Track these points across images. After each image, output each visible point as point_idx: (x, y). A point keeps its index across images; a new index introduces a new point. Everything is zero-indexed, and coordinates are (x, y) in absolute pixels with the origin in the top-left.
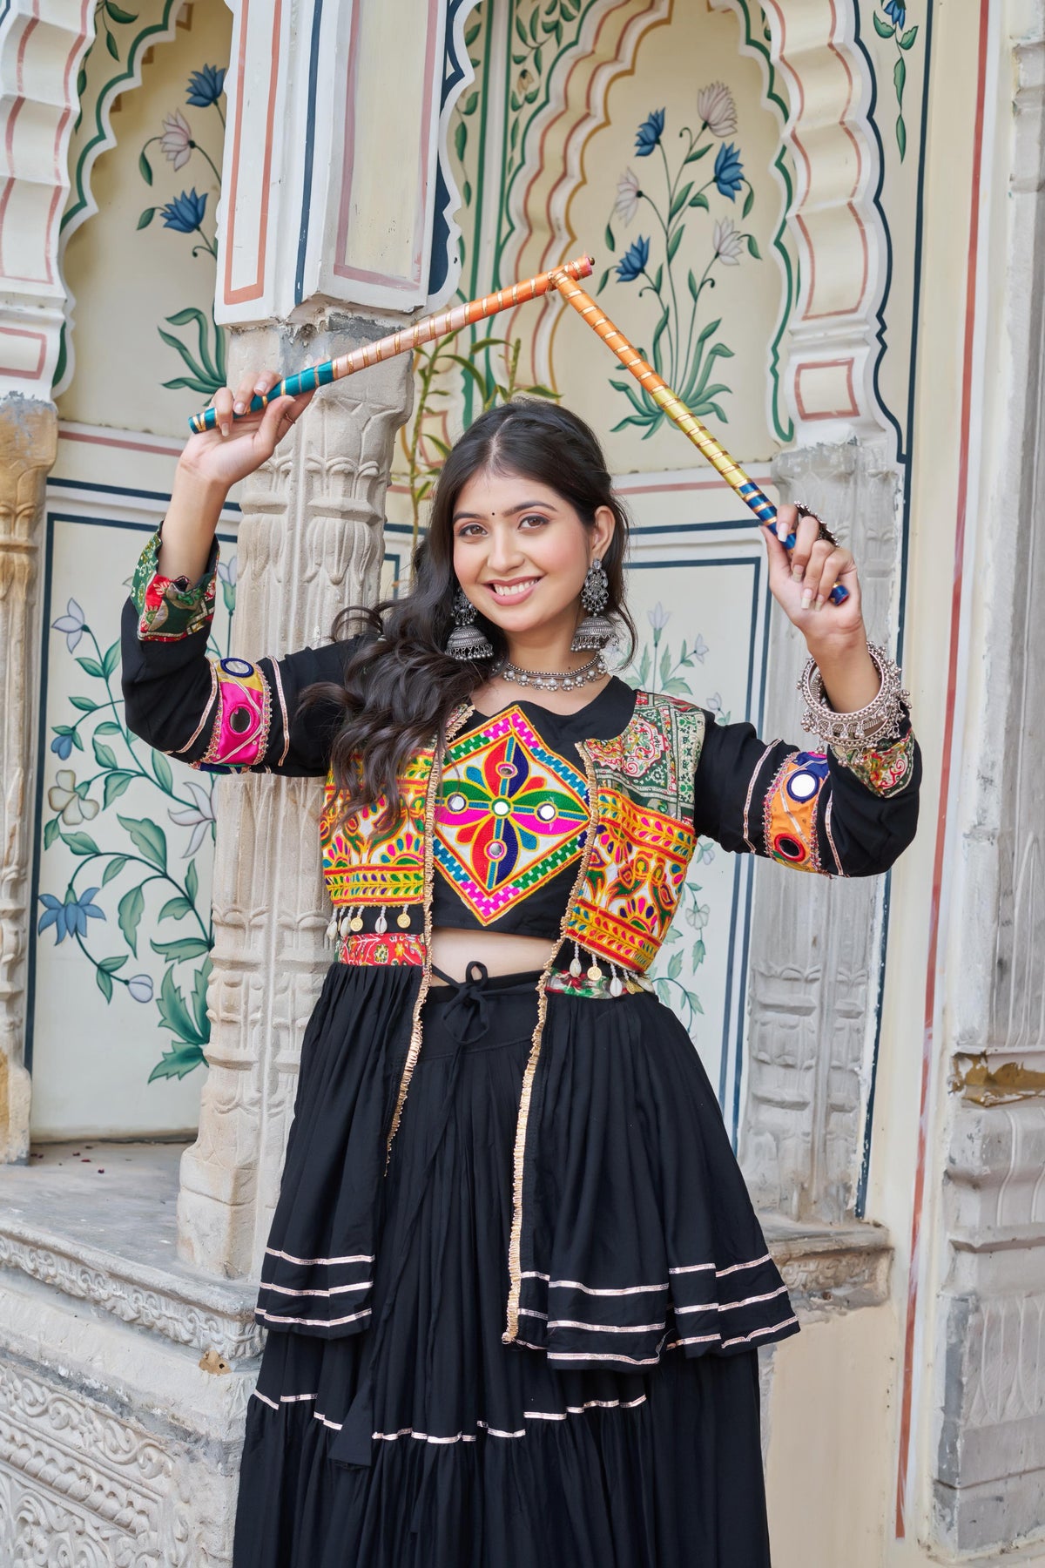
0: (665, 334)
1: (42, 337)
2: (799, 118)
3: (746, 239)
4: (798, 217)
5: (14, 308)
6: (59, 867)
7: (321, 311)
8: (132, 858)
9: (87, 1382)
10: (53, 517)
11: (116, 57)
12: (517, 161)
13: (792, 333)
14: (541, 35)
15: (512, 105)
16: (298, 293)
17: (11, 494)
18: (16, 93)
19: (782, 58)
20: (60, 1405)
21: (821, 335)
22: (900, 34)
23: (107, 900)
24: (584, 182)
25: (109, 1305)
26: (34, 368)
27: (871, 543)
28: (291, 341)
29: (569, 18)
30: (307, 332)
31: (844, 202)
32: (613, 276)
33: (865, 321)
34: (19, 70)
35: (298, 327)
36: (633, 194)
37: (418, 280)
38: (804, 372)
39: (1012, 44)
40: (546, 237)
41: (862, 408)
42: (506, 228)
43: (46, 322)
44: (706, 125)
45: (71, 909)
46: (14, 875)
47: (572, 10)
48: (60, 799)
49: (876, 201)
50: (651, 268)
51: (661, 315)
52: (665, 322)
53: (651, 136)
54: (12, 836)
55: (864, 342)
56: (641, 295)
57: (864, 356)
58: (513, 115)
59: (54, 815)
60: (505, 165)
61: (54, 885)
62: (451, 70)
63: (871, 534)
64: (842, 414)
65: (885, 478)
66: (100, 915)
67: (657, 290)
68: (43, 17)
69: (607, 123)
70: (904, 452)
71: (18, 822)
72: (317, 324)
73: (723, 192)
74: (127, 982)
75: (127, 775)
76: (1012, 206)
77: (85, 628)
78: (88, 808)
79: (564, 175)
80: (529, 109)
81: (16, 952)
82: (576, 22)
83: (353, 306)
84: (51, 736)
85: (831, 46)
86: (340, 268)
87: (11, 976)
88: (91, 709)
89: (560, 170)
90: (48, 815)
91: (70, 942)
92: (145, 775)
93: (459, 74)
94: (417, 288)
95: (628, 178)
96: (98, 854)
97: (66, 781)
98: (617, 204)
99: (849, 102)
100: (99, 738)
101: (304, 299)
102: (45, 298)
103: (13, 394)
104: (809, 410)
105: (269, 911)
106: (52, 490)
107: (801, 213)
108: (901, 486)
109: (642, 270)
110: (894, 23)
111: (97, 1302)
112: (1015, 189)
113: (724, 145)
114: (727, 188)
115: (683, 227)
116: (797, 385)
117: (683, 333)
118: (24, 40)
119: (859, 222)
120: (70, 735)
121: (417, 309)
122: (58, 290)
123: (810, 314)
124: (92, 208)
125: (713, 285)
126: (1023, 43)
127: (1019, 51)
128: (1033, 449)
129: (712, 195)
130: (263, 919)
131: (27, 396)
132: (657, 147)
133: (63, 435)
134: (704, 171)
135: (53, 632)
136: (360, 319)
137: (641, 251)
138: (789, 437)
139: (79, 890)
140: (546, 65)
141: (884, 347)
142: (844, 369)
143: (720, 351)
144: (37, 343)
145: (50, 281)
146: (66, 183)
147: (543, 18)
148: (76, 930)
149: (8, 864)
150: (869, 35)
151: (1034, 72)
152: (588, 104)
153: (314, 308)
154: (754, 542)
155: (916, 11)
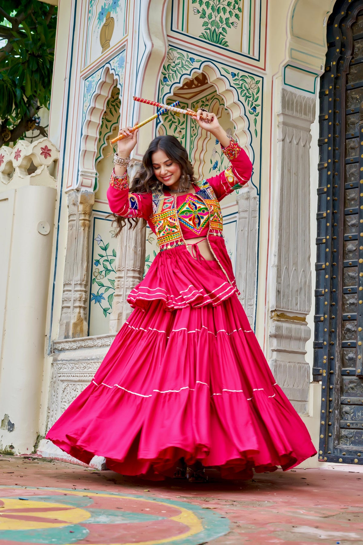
1: (92, 180)
5: (86, 174)
6: (96, 288)
8: (111, 288)
10: (95, 218)
11: (107, 128)
12: (192, 148)
15: (191, 136)
17: (85, 210)
18: (87, 134)
19: (232, 120)
22: (255, 114)
23: (106, 296)
24: (206, 151)
25: (97, 345)
26: (90, 186)
27: (253, 211)
30: (132, 166)
32: (212, 169)
34: (88, 130)
36: (215, 152)
39: (277, 114)
40: (199, 163)
43: (92, 177)
45: (98, 297)
46: (85, 283)
48: (96, 274)
49: (251, 145)
50: (218, 166)
54: (85, 275)
58: (191, 138)
59: (95, 277)
60: (190, 148)
61: (94, 291)
62: (158, 121)
63: (253, 210)
65: (255, 198)
66: (104, 299)
67: (219, 171)
68: (92, 120)
69: (210, 138)
70: (259, 193)
71: (86, 273)
72: (133, 164)
74: (110, 313)
75: (110, 271)
76: (278, 144)
77: (101, 240)
78: (102, 277)
79: (203, 150)
80: (194, 137)
81: (85, 299)
83: (139, 161)
84: (94, 261)
85: (240, 116)
86: (137, 154)
87: (84, 304)
88: (102, 256)
90: (93, 277)
91: (98, 303)
92: (114, 271)
95: (214, 149)
96: (104, 286)
97: (97, 271)
98: (212, 155)
99: (244, 126)
100: (104, 263)
102: (92, 172)
103: (86, 190)
105: (125, 267)
106: (93, 212)
108: (258, 200)
109: (217, 167)
110: (254, 111)
111: (95, 346)
112: (278, 141)
118: (88, 125)
119: (247, 149)
120: (98, 261)
122: (95, 171)
124: (102, 157)
126: (279, 113)
127: (278, 115)
130: (124, 269)
131: (89, 191)
133: (96, 201)
135: (95, 240)
137: (217, 163)
138: (238, 193)
139: (100, 293)
144: (91, 181)
145: (93, 169)
146: (96, 151)
148: (99, 301)
149: (84, 281)
150: (248, 114)
151: (281, 119)
152: (207, 135)
153: (132, 162)
154: (236, 217)
155: (259, 109)
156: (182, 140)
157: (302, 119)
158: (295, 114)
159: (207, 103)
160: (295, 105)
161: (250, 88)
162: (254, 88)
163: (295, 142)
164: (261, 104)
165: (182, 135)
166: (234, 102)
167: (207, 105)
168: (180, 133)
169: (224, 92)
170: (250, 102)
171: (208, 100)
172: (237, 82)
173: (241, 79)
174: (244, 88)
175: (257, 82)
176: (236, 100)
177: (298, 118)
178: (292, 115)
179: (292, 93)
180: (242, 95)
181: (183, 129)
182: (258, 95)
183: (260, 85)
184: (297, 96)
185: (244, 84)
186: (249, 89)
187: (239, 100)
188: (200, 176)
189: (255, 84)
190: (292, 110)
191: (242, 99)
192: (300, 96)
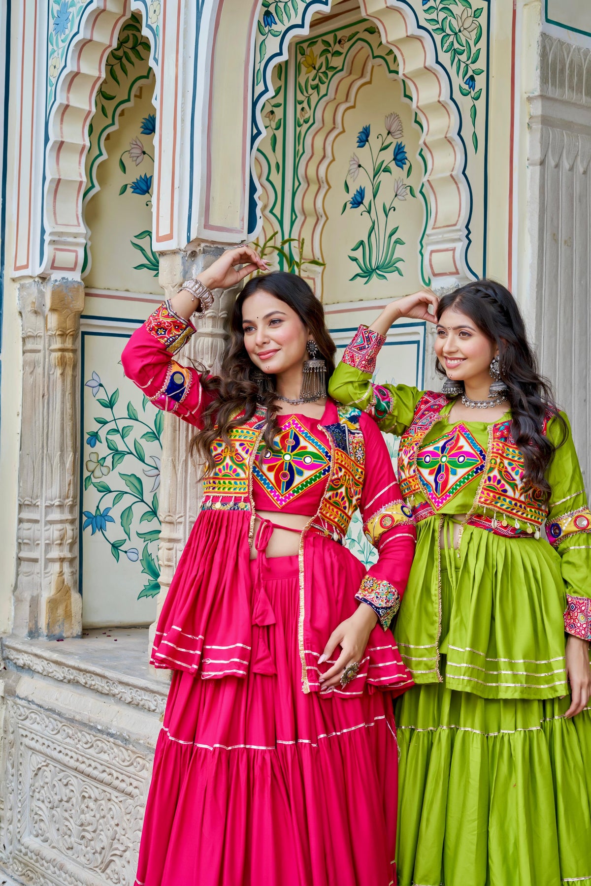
0: (373, 234)
1: (76, 252)
2: (427, 134)
3: (409, 188)
4: (428, 181)
5: (63, 239)
6: (92, 500)
7: (199, 245)
8: (126, 493)
9: (110, 731)
10: (84, 333)
11: (107, 117)
12: (301, 151)
13: (428, 236)
14: (310, 91)
15: (297, 124)
16: (189, 238)
17: (64, 325)
18: (60, 139)
19: (418, 107)
20: (98, 742)
21: (441, 236)
22: (473, 93)
23: (115, 513)
24: (334, 160)
25: (119, 696)
26: (72, 266)
28: (186, 258)
29: (323, 83)
30: (194, 254)
31: (448, 174)
32: (349, 206)
33: (460, 230)
34: (61, 128)
35: (189, 252)
36: (356, 166)
37: (243, 229)
38: (433, 254)
39: (526, 96)
40: (316, 187)
41: (460, 271)
42: (297, 184)
43: (77, 244)
44: (389, 133)
45: (98, 518)
46: (71, 503)
47: (324, 79)
48: (92, 466)
49: (464, 173)
50: (366, 201)
51: (371, 224)
52: (373, 228)
53: (364, 138)
54: (69, 484)
55: (459, 240)
56: (362, 215)
57: (460, 246)
58: (298, 129)
59: (89, 474)
60: (296, 153)
61: (90, 507)
62: (255, 131)
64: (451, 274)
66: (112, 520)
67: (369, 212)
68: (71, 104)
69: (344, 131)
71: (72, 478)
72: (197, 250)
73: (398, 166)
74: (126, 552)
75: (122, 454)
76: (528, 172)
77: (101, 385)
78: (105, 470)
79: (324, 157)
80: (306, 126)
81: (73, 538)
82: (326, 84)
83: (213, 242)
84: (86, 437)
85: (439, 101)
86: (207, 226)
87: (71, 550)
88: (104, 423)
89: (322, 154)
90: (86, 474)
91: (98, 533)
92: (131, 453)
93: (259, 133)
94: (242, 232)
95: (354, 158)
96: (111, 492)
97: (94, 458)
98: (349, 171)
99: (449, 127)
100: (109, 437)
101: (191, 240)
102: (77, 234)
103: (63, 278)
104: (436, 272)
105: (185, 515)
106: (83, 321)
107: (430, 179)
109: (361, 203)
110: (470, 88)
112: (530, 164)
113: (397, 143)
114: (399, 163)
115: (380, 181)
116: (430, 261)
117: (382, 233)
118: (63, 114)
119: (456, 183)
120: (95, 436)
121: (242, 241)
122: (82, 229)
123: (435, 226)
124: (97, 188)
125: (394, 210)
126: (531, 95)
127: (529, 99)
128: (542, 287)
129: (393, 166)
130: (182, 519)
131: (70, 279)
132: (367, 143)
133: (87, 295)
134: (389, 154)
135: (85, 387)
136: (217, 247)
137: (361, 193)
138: (429, 284)
139: (102, 509)
140: (313, 105)
141: (470, 241)
142: (452, 252)
143: (399, 242)
144: (74, 254)
145: (79, 225)
146: (84, 179)
147: (311, 82)
148: (101, 528)
149: (68, 497)
150: (457, 95)
151: (537, 109)
152: (334, 123)
153: (196, 244)
154: (417, 333)
155: (480, 81)
156: (276, 132)
157: (582, 107)
158: (567, 95)
159: (337, 47)
160: (567, 72)
161: (462, 29)
162: (469, 30)
163: (566, 165)
164: (485, 69)
165: (276, 120)
166: (425, 67)
167: (338, 53)
168: (271, 116)
169: (401, 40)
170: (463, 65)
171: (340, 42)
172: (434, 16)
173: (441, 6)
174: (448, 31)
175: (477, 13)
176: (431, 62)
177: (574, 104)
178: (560, 98)
179: (561, 43)
180: (445, 49)
181: (278, 106)
182: (478, 46)
183: (483, 20)
184: (572, 50)
185: (449, 18)
186: (460, 31)
187: (438, 62)
188: (318, 219)
189: (471, 19)
190: (562, 85)
191: (445, 58)
192: (579, 49)
